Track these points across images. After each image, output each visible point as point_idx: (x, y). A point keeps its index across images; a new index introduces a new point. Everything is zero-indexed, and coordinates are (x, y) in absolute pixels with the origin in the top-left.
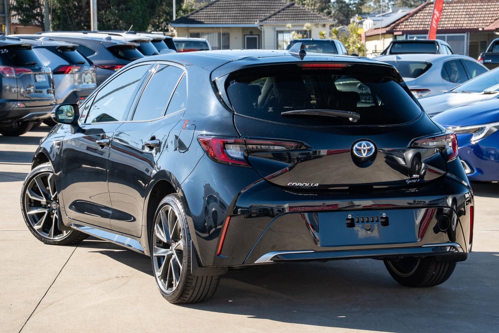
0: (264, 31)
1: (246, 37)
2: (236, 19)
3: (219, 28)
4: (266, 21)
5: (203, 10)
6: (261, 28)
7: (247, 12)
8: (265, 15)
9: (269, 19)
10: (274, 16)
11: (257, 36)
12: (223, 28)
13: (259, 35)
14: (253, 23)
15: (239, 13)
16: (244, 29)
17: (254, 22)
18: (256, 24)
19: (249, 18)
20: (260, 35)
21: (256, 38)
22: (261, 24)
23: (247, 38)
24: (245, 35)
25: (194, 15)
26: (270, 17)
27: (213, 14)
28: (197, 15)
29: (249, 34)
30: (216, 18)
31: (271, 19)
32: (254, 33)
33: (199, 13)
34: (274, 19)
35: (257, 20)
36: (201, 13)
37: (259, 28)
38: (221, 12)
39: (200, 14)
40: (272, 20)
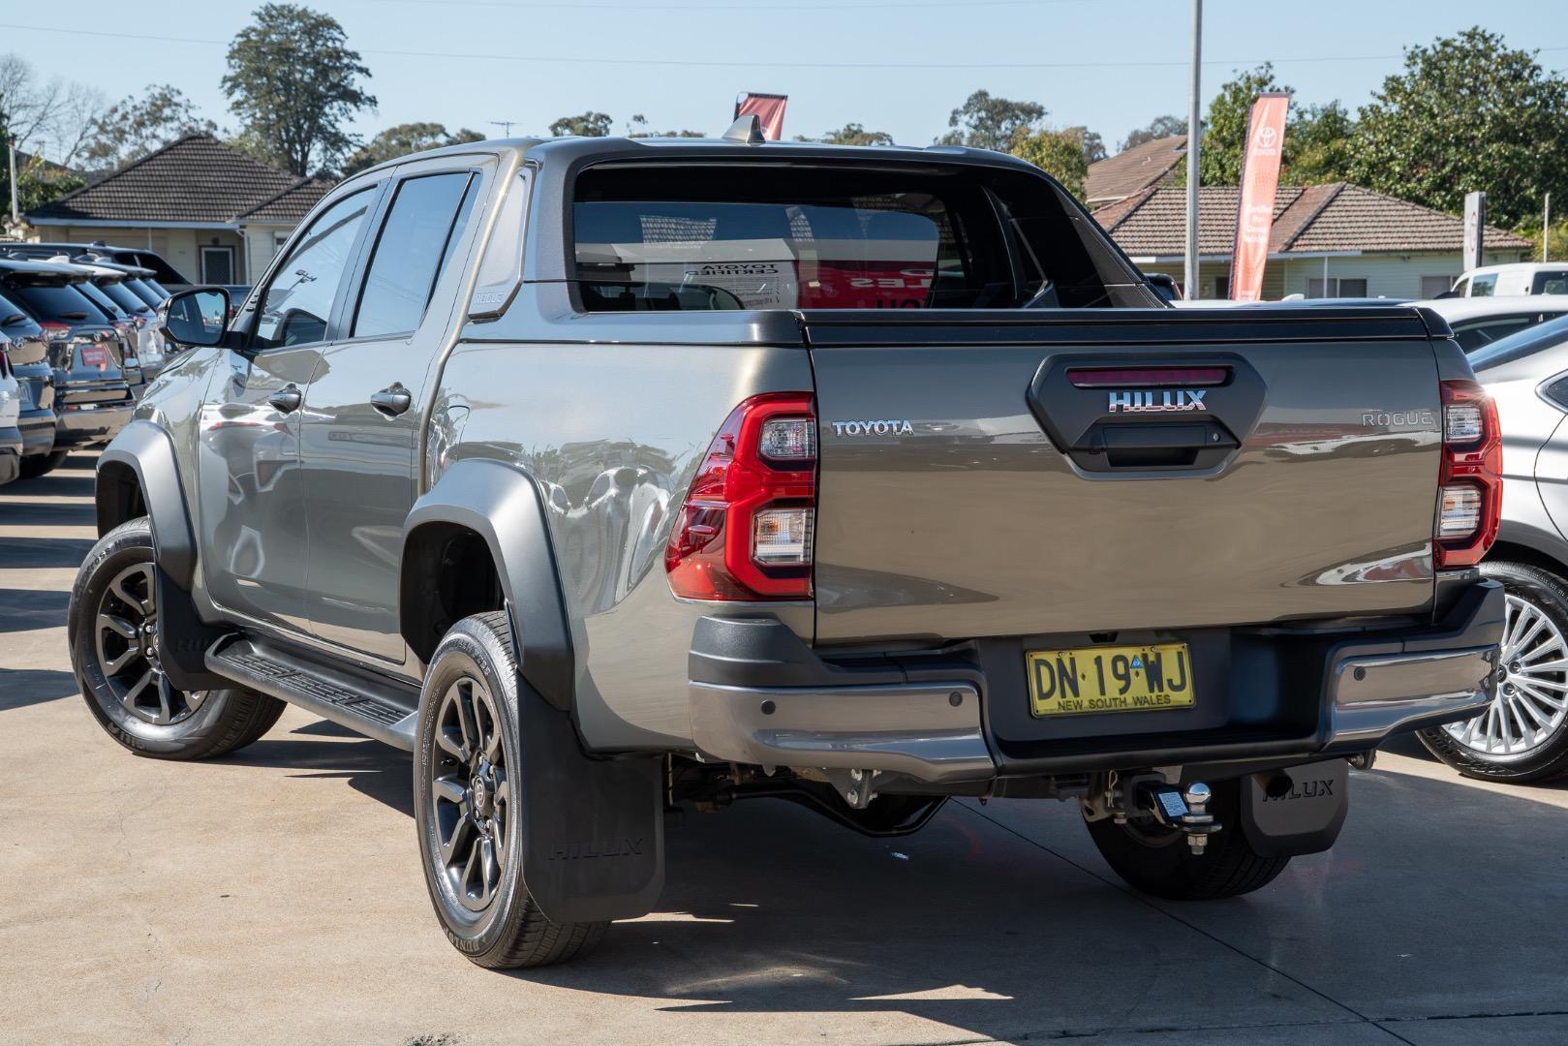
0: (248, 238)
1: (203, 250)
2: (179, 211)
3: (146, 229)
4: (251, 217)
5: (98, 189)
6: (243, 233)
7: (205, 196)
8: (247, 202)
9: (258, 212)
10: (269, 207)
11: (230, 250)
12: (153, 229)
13: (233, 248)
14: (220, 221)
15: (186, 198)
16: (199, 232)
17: (222, 219)
18: (230, 224)
19: (211, 210)
20: (237, 249)
21: (227, 253)
22: (243, 222)
23: (207, 253)
24: (200, 247)
25: (78, 200)
26: (260, 209)
27: (123, 197)
28: (87, 200)
29: (210, 243)
30: (132, 206)
31: (263, 212)
32: (221, 244)
33: (90, 195)
34: (271, 212)
35: (233, 213)
36: (95, 194)
37: (238, 231)
38: (142, 195)
39: (93, 197)
40: (265, 215)
